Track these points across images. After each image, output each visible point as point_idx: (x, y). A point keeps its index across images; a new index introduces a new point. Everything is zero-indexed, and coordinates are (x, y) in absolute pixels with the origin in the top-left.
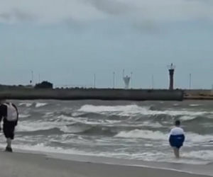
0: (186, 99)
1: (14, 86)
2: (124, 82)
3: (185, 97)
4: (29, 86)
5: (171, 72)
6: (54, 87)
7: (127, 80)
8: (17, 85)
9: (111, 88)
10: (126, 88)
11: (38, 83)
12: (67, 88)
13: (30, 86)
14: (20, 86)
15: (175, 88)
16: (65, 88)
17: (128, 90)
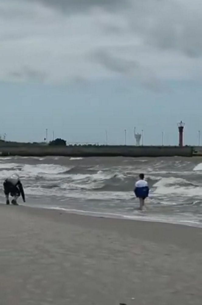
0: (195, 155)
1: (29, 144)
2: (135, 140)
3: (194, 153)
4: (43, 143)
5: (181, 129)
6: (67, 145)
7: (138, 137)
8: (32, 142)
9: (123, 144)
10: (138, 145)
11: (52, 140)
12: (80, 145)
13: (45, 143)
14: (35, 143)
15: (184, 145)
16: (78, 145)
17: (140, 147)
